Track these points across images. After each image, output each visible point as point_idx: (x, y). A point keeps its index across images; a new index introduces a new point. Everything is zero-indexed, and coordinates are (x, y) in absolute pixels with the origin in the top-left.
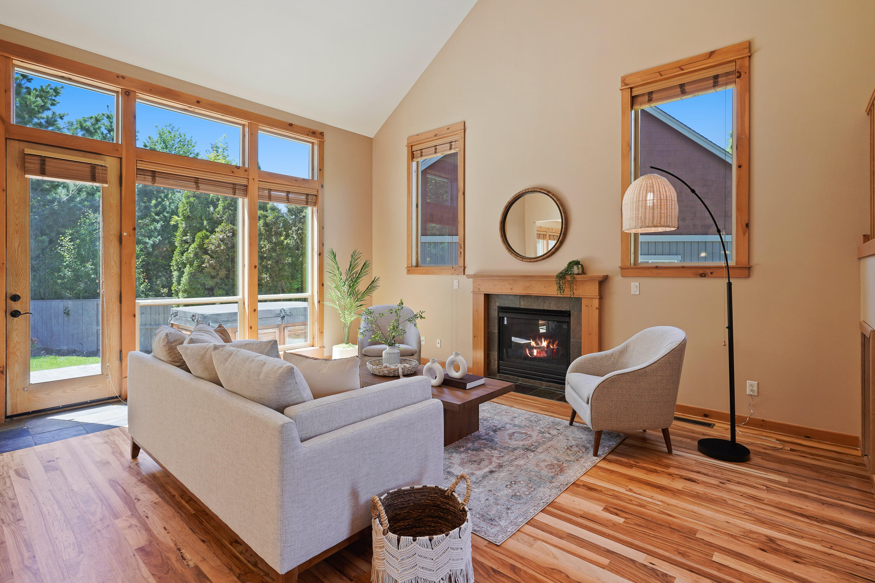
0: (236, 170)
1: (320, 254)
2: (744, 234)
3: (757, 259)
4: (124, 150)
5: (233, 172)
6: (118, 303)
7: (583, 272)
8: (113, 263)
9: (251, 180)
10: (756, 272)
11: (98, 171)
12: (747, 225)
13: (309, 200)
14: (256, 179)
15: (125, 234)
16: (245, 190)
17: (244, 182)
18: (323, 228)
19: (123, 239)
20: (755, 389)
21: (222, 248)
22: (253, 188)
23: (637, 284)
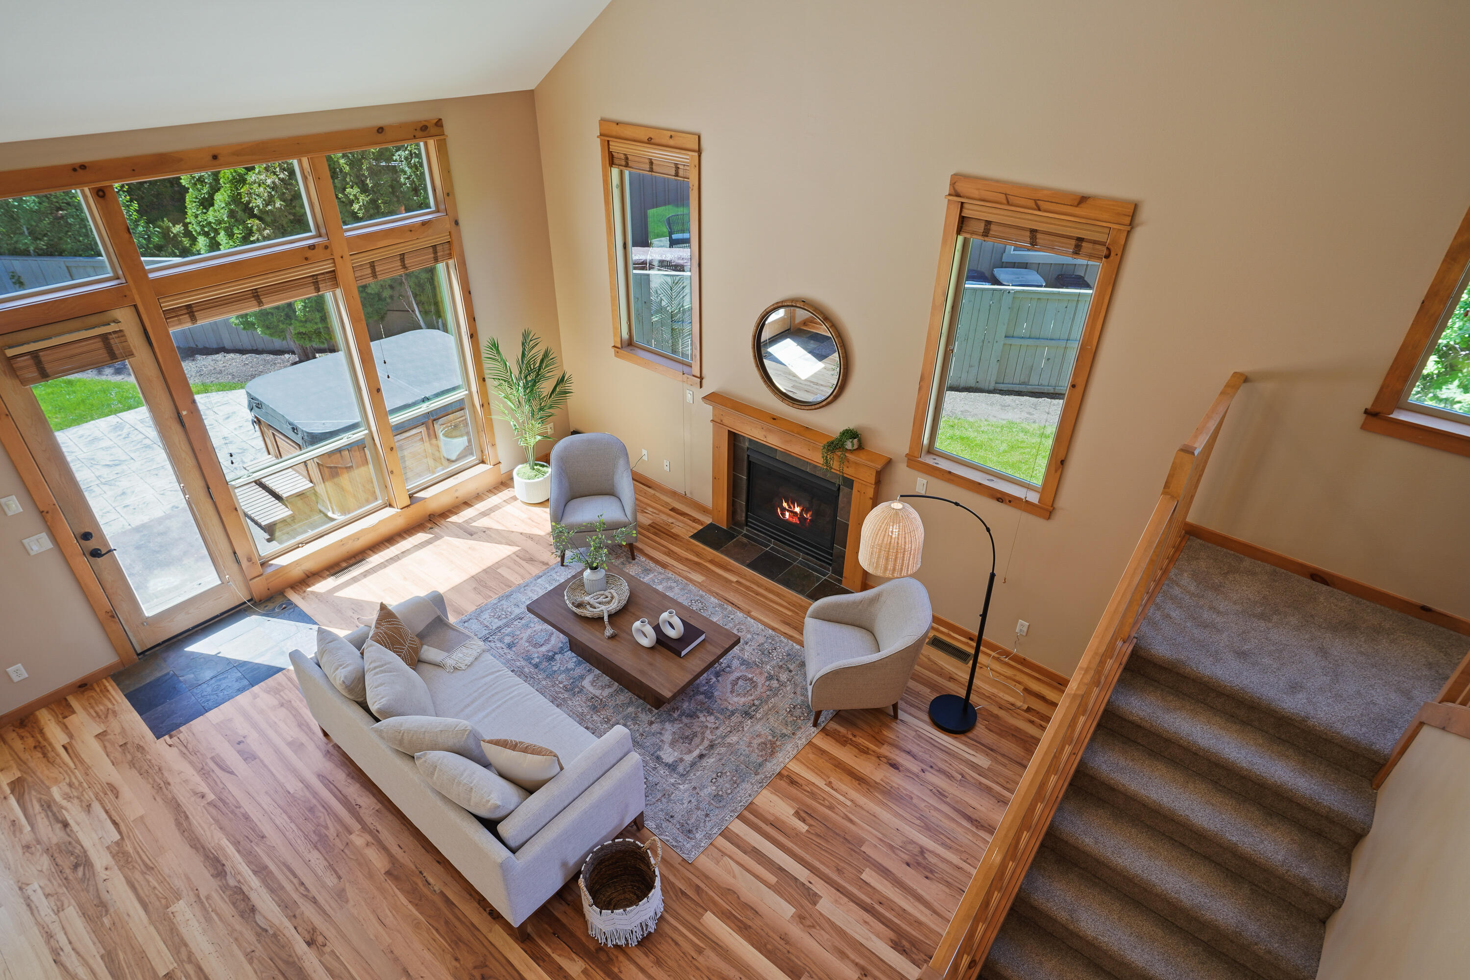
0: (310, 254)
1: (472, 336)
2: (1056, 471)
3: (1065, 500)
4: (134, 291)
5: (306, 259)
6: (209, 500)
7: (861, 447)
8: (184, 455)
9: (338, 261)
10: (1058, 516)
11: (114, 341)
12: (1062, 462)
13: (439, 254)
14: (347, 255)
15: (184, 413)
16: (333, 277)
17: (327, 267)
18: (470, 293)
19: (185, 420)
20: (1025, 629)
21: (278, 205)
22: (346, 272)
23: (925, 481)
